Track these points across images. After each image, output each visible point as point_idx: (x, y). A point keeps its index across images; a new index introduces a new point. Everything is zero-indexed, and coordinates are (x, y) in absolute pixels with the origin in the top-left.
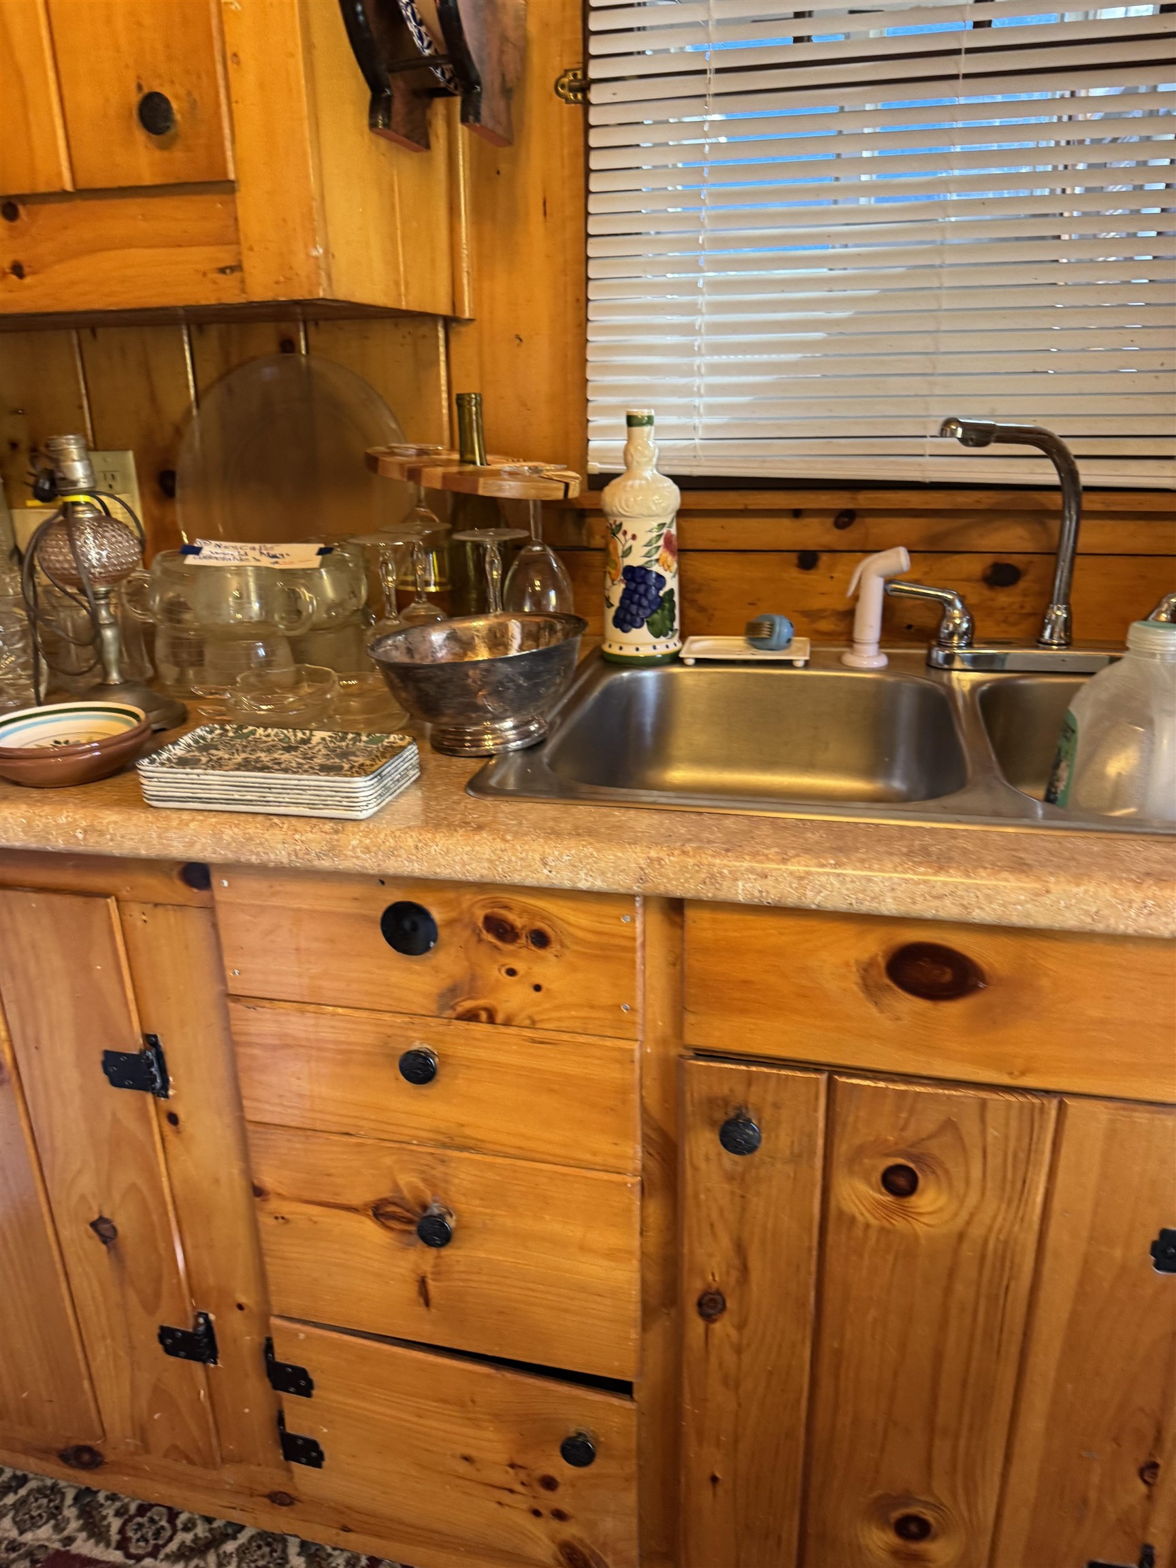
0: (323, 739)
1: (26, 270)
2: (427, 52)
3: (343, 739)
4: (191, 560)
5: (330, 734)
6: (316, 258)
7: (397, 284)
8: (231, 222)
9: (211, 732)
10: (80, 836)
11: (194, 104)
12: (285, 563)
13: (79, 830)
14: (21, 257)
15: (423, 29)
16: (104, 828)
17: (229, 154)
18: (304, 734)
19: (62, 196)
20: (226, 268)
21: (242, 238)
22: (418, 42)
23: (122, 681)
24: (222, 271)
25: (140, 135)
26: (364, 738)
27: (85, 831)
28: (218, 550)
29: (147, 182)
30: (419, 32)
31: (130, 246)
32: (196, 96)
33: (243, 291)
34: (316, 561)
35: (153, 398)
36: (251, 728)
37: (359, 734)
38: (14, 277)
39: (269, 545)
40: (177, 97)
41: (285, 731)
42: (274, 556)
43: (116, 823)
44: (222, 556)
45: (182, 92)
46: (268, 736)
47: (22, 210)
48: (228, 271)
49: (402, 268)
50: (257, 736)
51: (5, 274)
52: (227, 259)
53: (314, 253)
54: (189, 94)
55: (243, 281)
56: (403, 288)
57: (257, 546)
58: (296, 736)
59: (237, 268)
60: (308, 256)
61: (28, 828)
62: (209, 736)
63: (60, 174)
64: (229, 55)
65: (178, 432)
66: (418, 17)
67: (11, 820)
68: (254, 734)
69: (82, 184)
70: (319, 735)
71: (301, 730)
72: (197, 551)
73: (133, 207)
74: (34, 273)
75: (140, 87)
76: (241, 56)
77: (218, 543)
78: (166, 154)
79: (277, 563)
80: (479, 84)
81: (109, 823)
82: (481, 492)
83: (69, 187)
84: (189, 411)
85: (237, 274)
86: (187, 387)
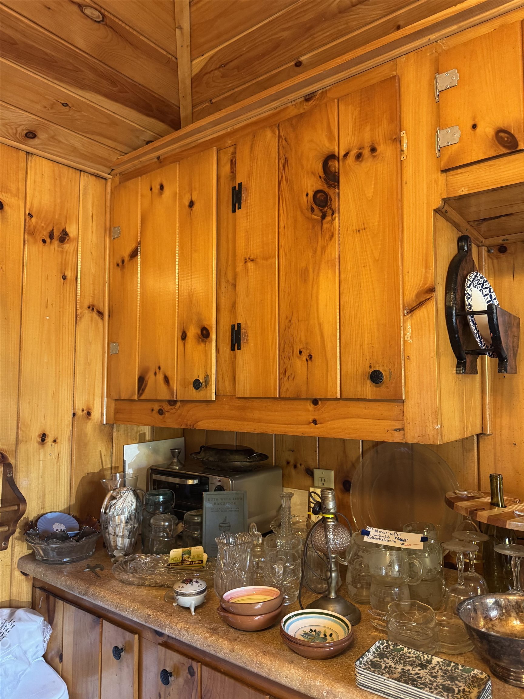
0: (438, 662)
1: (318, 422)
2: (483, 348)
3: (449, 665)
4: (366, 539)
5: (441, 660)
6: (438, 429)
7: (464, 428)
8: (402, 413)
9: (382, 644)
10: (325, 694)
11: (391, 374)
12: (407, 545)
13: (325, 691)
14: (316, 417)
15: (482, 340)
16: (336, 694)
17: (403, 389)
18: (428, 657)
19: (336, 399)
20: (398, 429)
21: (405, 418)
22: (480, 345)
23: (335, 597)
24: (396, 430)
25: (369, 382)
26: (460, 667)
27: (327, 693)
28: (377, 534)
29: (369, 397)
30: (481, 341)
31: (359, 418)
32: (392, 370)
33: (404, 438)
34: (420, 546)
35: (344, 451)
36: (401, 646)
37: (457, 664)
38: (313, 424)
39: (398, 533)
40: (385, 371)
41: (418, 652)
42: (401, 540)
43: (342, 693)
44: (378, 537)
45: (387, 369)
46: (410, 653)
47: (320, 402)
48: (398, 430)
49: (465, 422)
50: (404, 652)
51: (310, 423)
52: (398, 425)
53: (437, 427)
54: (389, 370)
55: (404, 435)
56: (465, 429)
57: (393, 532)
58: (424, 657)
59: (403, 429)
60: (434, 428)
61: (302, 682)
62: (382, 647)
63: (336, 393)
64: (406, 357)
65: (353, 465)
66: (481, 336)
67: (295, 676)
68: (403, 650)
69: (344, 397)
70: (436, 660)
71: (427, 654)
72: (368, 533)
73: (362, 404)
74: (320, 423)
75: (370, 367)
76: (411, 357)
77: (376, 529)
78: (378, 389)
79: (403, 544)
80: (506, 359)
81: (339, 692)
82: (507, 527)
83: (339, 397)
84: (359, 458)
85: (402, 432)
86: (359, 448)
